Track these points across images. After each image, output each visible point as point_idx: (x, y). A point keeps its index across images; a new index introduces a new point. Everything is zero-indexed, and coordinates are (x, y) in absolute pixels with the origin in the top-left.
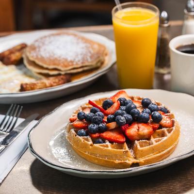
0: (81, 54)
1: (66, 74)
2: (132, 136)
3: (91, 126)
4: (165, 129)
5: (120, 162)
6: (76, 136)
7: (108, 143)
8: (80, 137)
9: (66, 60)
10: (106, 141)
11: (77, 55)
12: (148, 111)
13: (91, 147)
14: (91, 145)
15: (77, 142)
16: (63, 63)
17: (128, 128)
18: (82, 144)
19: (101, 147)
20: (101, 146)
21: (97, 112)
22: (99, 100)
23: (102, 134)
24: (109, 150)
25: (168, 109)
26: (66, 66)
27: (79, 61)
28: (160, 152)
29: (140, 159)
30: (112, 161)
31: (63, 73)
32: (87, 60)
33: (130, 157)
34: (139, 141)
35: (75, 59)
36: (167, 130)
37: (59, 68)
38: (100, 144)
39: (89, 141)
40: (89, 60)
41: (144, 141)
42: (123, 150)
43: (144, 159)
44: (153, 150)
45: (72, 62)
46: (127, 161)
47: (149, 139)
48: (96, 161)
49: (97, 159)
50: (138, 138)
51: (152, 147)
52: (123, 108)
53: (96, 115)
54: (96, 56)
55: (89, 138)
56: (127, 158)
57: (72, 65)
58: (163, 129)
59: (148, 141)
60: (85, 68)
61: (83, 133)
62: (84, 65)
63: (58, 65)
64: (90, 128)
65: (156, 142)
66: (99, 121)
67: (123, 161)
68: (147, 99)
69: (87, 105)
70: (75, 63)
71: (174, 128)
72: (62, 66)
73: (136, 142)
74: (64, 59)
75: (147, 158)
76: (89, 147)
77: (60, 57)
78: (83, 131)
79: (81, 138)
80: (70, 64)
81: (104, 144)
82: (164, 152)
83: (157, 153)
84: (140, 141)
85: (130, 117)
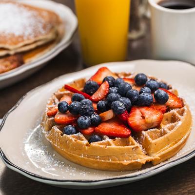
0: (30, 26)
1: (16, 54)
2: (138, 126)
3: (81, 118)
4: (174, 111)
5: (129, 162)
6: (62, 135)
7: (108, 139)
8: (68, 136)
9: (13, 35)
10: (105, 136)
11: (25, 28)
12: (148, 91)
13: (87, 147)
14: (87, 145)
15: (66, 143)
16: (10, 39)
17: (129, 116)
18: (74, 145)
19: (102, 146)
20: (101, 144)
21: (82, 99)
22: (74, 82)
23: (97, 128)
24: (113, 149)
25: (168, 84)
26: (15, 43)
27: (30, 35)
28: (176, 142)
29: (154, 154)
30: (118, 162)
31: (12, 53)
32: (40, 33)
33: (141, 154)
34: (147, 132)
35: (24, 33)
36: (178, 112)
37: (7, 46)
38: (99, 142)
39: (82, 140)
40: (43, 32)
41: (154, 130)
42: (132, 147)
43: (159, 155)
44: (168, 141)
45: (21, 37)
46: (139, 160)
47: (158, 127)
48: (96, 165)
49: (97, 162)
50: (145, 128)
51: (167, 138)
52: (114, 89)
53: (83, 104)
54: (49, 26)
55: (82, 136)
56: (137, 156)
57: (23, 41)
58: (172, 111)
59: (158, 130)
60: (39, 43)
61: (72, 131)
62: (37, 39)
63: (5, 42)
64: (81, 122)
65: (170, 129)
66: (91, 111)
67: (133, 161)
68: (142, 74)
69: (61, 91)
70: (25, 38)
71: (185, 108)
72: (10, 44)
73: (144, 133)
74: (9, 34)
75: (163, 153)
76: (85, 148)
77: (4, 33)
78: (70, 128)
79: (70, 137)
80: (20, 39)
81: (103, 141)
82: (181, 141)
83: (173, 145)
84: (149, 130)
85: (128, 101)
